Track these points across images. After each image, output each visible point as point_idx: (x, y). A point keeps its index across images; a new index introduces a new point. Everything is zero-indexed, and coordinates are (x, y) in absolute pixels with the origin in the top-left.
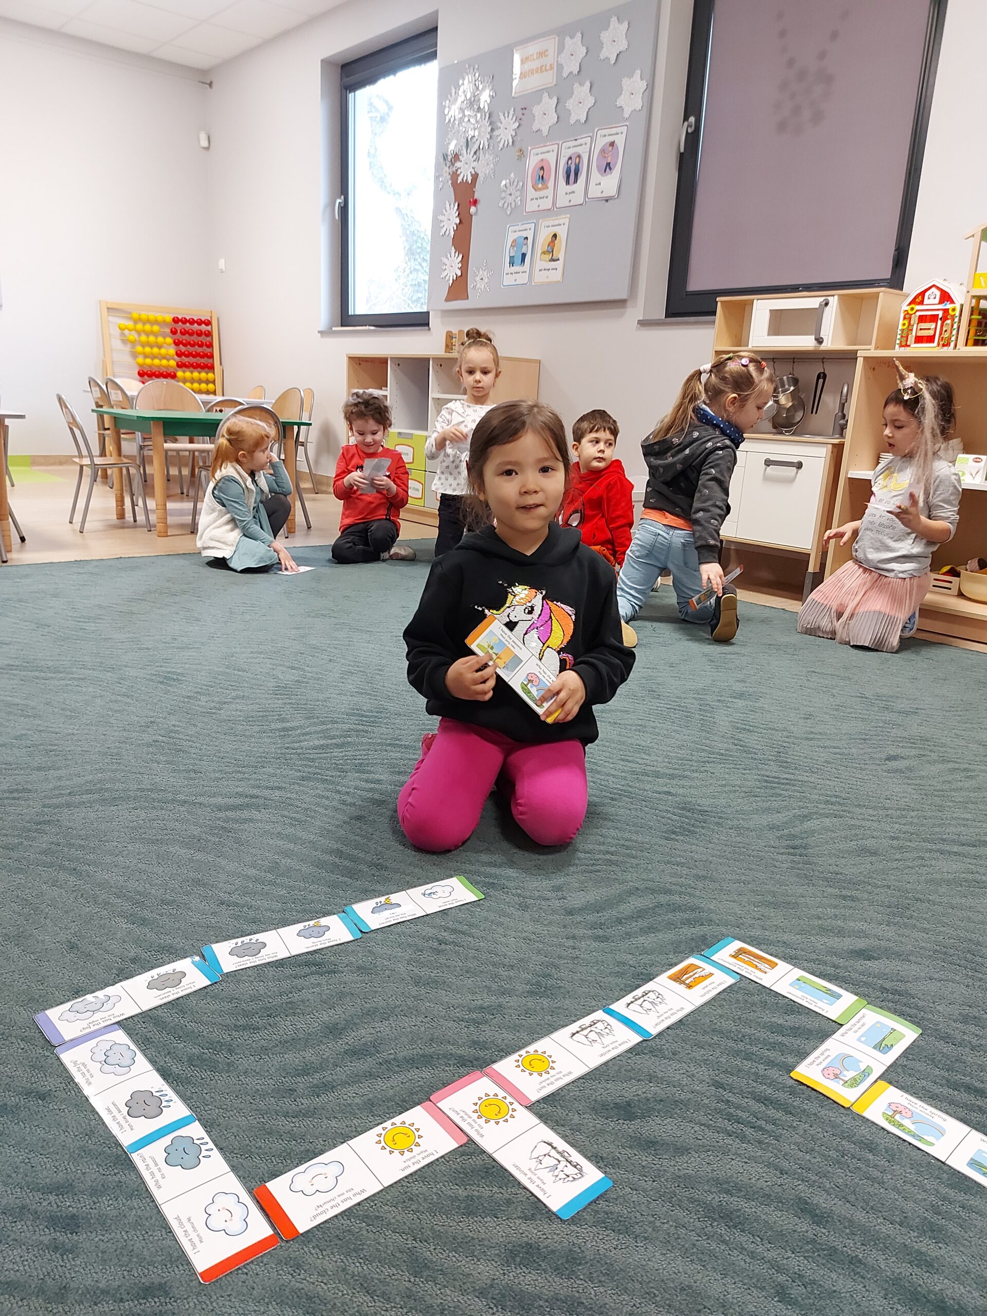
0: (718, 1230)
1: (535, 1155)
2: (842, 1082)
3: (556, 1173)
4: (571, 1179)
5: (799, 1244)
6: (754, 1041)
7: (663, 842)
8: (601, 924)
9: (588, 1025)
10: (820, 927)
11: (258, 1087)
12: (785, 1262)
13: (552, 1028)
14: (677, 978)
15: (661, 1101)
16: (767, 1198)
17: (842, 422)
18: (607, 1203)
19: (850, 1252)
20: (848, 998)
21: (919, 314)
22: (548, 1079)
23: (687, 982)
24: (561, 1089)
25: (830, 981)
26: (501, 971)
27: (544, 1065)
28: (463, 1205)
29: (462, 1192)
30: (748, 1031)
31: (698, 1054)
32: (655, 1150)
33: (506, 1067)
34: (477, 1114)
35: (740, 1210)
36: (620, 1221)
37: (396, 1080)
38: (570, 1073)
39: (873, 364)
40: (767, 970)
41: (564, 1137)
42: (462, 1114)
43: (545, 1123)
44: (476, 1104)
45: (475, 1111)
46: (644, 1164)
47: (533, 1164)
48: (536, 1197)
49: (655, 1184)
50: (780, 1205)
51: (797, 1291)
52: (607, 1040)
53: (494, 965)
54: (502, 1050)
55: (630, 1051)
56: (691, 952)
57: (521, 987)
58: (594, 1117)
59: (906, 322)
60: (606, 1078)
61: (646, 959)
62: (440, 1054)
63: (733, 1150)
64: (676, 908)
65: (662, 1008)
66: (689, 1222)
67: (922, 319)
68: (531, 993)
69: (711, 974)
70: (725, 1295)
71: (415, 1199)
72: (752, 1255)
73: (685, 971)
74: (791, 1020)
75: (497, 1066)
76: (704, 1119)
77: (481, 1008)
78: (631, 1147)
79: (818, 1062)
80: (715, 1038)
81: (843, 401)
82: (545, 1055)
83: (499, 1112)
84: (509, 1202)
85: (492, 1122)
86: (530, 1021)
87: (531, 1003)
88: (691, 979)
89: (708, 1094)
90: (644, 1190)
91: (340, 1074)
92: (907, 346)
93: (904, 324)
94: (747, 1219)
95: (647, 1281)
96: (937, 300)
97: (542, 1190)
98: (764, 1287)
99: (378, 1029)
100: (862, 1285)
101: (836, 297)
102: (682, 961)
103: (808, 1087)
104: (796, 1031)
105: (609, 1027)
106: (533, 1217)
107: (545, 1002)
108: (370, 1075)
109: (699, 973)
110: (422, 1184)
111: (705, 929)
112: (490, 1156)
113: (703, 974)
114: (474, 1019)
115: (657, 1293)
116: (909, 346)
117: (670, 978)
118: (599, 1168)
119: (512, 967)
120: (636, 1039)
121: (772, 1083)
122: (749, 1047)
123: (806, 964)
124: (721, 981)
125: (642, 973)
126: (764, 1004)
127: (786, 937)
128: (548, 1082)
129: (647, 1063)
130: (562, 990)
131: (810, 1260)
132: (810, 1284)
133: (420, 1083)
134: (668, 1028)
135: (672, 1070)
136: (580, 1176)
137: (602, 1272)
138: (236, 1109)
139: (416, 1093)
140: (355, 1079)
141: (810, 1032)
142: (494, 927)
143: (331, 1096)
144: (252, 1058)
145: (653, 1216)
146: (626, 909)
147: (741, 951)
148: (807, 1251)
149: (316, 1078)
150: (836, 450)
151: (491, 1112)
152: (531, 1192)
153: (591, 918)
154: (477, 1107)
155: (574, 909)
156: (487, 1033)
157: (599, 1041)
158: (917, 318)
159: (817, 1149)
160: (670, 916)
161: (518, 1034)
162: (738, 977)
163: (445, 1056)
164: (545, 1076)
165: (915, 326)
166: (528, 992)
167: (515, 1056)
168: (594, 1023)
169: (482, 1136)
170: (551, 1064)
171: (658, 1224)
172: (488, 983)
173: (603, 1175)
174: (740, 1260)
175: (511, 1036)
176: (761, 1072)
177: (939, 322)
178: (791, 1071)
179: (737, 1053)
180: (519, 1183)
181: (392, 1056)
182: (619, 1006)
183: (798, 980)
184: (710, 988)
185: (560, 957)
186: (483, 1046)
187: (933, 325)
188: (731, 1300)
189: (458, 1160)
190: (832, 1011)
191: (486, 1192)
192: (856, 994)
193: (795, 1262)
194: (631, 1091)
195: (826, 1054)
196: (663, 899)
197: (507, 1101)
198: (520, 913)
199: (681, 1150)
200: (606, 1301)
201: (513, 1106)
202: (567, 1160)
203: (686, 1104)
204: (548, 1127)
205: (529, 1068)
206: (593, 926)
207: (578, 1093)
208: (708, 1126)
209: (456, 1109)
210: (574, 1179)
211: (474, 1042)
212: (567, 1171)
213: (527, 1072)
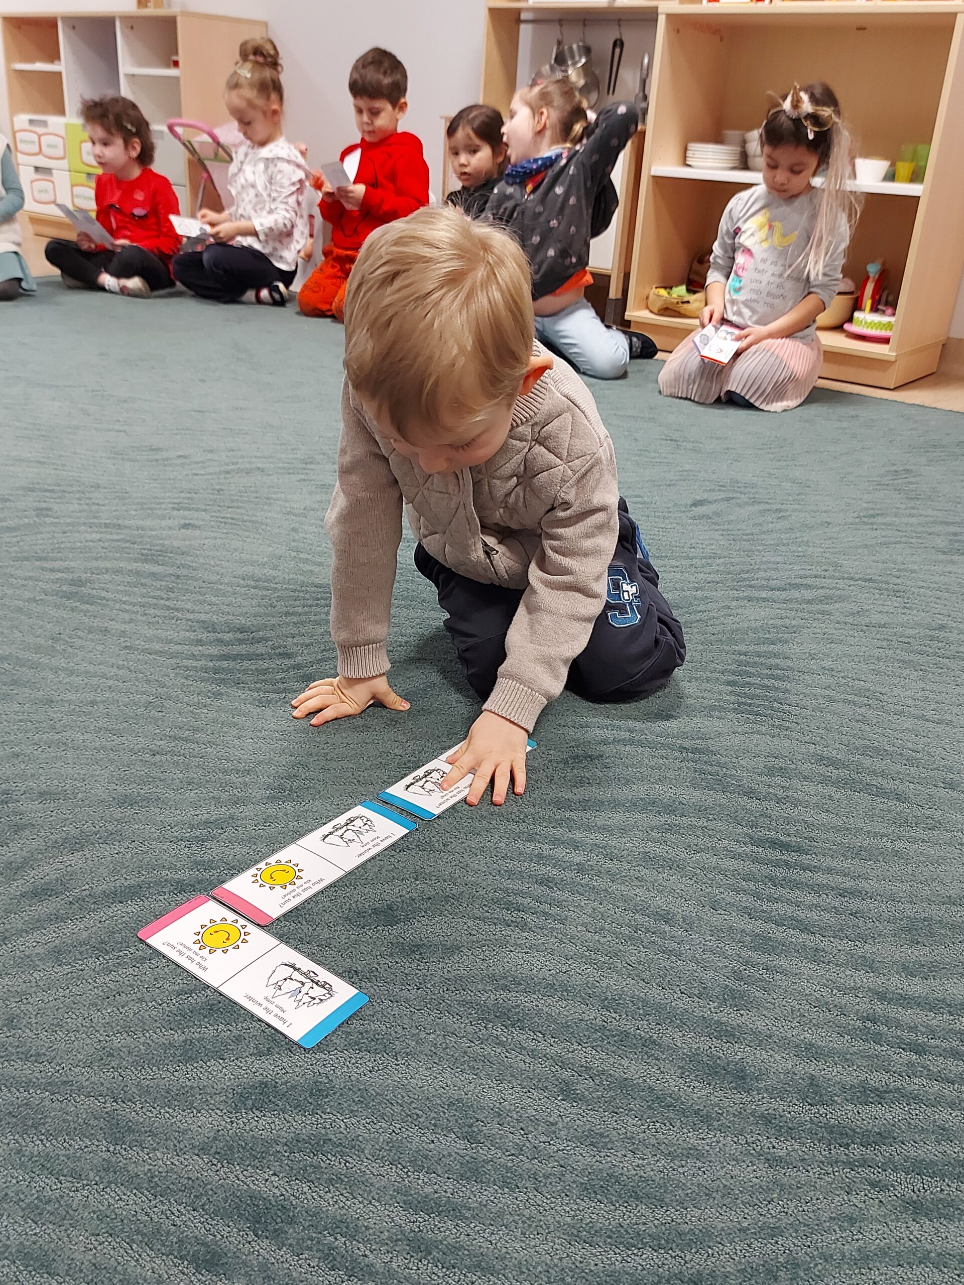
0: (494, 1031)
1: (273, 980)
3: (299, 997)
4: (317, 1001)
5: (586, 1033)
9: (344, 823)
12: (570, 1055)
13: (298, 835)
15: (429, 898)
16: (550, 988)
18: (362, 1022)
19: (643, 1034)
22: (294, 890)
24: (307, 901)
27: (295, 873)
28: (179, 1052)
29: (179, 1037)
32: (421, 954)
33: (240, 883)
34: (199, 945)
35: (518, 1006)
36: (378, 1039)
38: (321, 880)
39: (677, 23)
41: (311, 956)
42: (179, 947)
43: (287, 943)
44: (197, 934)
45: (197, 942)
46: (407, 971)
47: (271, 992)
48: (273, 1028)
49: (419, 991)
50: (565, 994)
51: (583, 1086)
52: (366, 838)
54: (233, 868)
57: (259, 794)
58: (348, 928)
60: (364, 880)
62: (151, 882)
63: (512, 941)
66: (459, 1027)
68: (272, 799)
70: (501, 1103)
71: (115, 1054)
72: (533, 1054)
75: (228, 886)
76: (478, 912)
77: (207, 822)
78: (392, 955)
80: (494, 822)
81: (644, 77)
82: (291, 865)
83: (228, 939)
85: (219, 951)
86: (269, 830)
87: (271, 809)
89: (483, 881)
90: (407, 1000)
94: (527, 1014)
95: (409, 1101)
97: (281, 1019)
98: (546, 1087)
100: (656, 1067)
105: (369, 823)
112: (215, 991)
115: (420, 1113)
118: (353, 984)
128: (293, 894)
129: (412, 858)
131: (599, 1049)
132: (599, 1076)
133: (124, 919)
136: (328, 996)
137: (354, 1101)
139: (119, 931)
140: (38, 924)
148: (595, 1040)
151: (216, 940)
152: (267, 1024)
154: (199, 937)
157: (357, 839)
159: (607, 927)
161: (254, 847)
164: (290, 888)
167: (253, 871)
168: (351, 821)
169: (205, 969)
170: (298, 873)
173: (356, 991)
174: (517, 1061)
176: (546, 853)
180: (253, 1016)
181: (87, 892)
188: (508, 1108)
189: (174, 1001)
193: (582, 1055)
194: (393, 892)
197: (238, 925)
199: (451, 950)
201: (245, 930)
202: (313, 981)
203: (458, 898)
204: (291, 947)
205: (271, 881)
207: (329, 902)
208: (484, 919)
209: (172, 943)
210: (321, 1000)
211: (197, 863)
212: (312, 993)
213: (268, 886)
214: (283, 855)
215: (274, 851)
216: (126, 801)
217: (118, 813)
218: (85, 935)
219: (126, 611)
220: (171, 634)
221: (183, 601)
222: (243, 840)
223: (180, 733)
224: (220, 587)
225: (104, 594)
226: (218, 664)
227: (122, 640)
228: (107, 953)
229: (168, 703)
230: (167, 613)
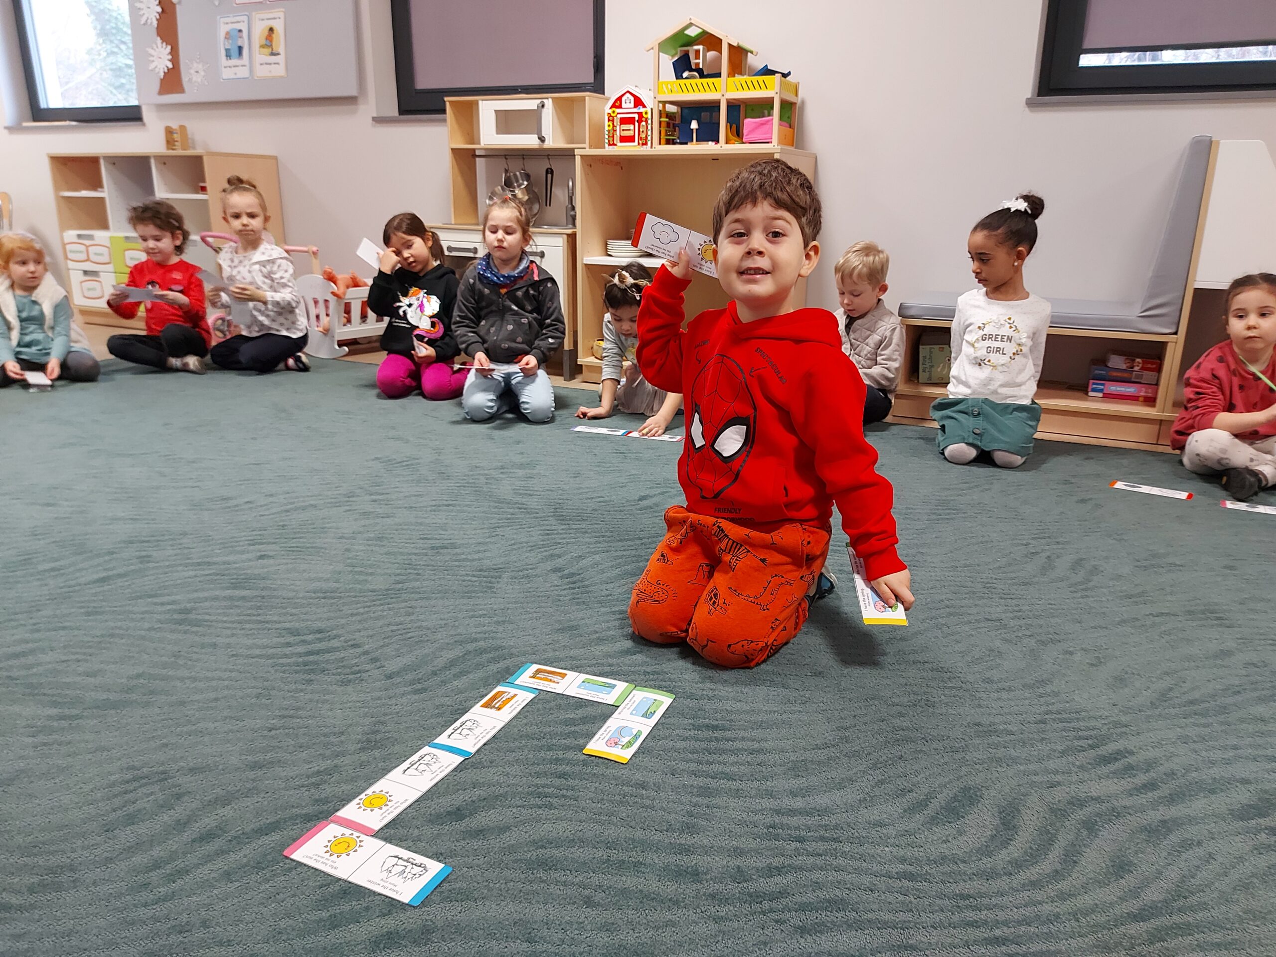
0: (538, 875)
1: (385, 867)
2: (621, 747)
3: (405, 875)
4: (417, 876)
5: (598, 865)
6: (552, 735)
7: (465, 601)
8: (419, 679)
9: (416, 760)
10: (598, 638)
11: (111, 891)
12: (588, 880)
13: (386, 771)
14: (487, 705)
15: (485, 799)
16: (572, 842)
17: (572, 213)
18: (450, 884)
19: (634, 860)
20: (621, 686)
21: (619, 116)
22: (388, 809)
23: (497, 706)
24: (400, 814)
25: (607, 677)
26: (332, 739)
27: (384, 800)
28: (327, 923)
29: (325, 914)
30: (548, 730)
31: (511, 757)
32: (483, 835)
33: (349, 811)
34: (329, 854)
35: (552, 857)
36: (462, 893)
37: (247, 850)
38: (406, 800)
39: (589, 161)
40: (559, 681)
41: (408, 848)
42: (315, 857)
43: (390, 843)
44: (326, 846)
45: (327, 852)
46: (475, 848)
47: (385, 874)
48: (390, 898)
49: (486, 859)
50: (582, 844)
52: (434, 767)
53: (325, 735)
54: (343, 800)
55: (455, 770)
56: (498, 683)
57: (352, 747)
58: (431, 826)
59: (610, 123)
60: (437, 795)
61: (461, 697)
62: (286, 818)
63: (544, 817)
64: (482, 651)
65: (477, 731)
66: (515, 876)
67: (624, 121)
68: (363, 749)
69: (515, 695)
71: (283, 932)
72: (564, 883)
73: (494, 698)
74: (580, 713)
75: (342, 813)
76: (519, 803)
77: (319, 773)
78: (464, 839)
79: (602, 737)
80: (523, 742)
81: (571, 195)
82: (383, 793)
83: (348, 846)
84: (367, 909)
85: (344, 855)
86: (365, 771)
87: (364, 757)
88: (500, 703)
89: (521, 784)
90: (478, 866)
91: (192, 859)
92: (614, 144)
93: (609, 126)
94: (559, 861)
96: (632, 105)
97: (395, 891)
99: (222, 814)
100: (643, 878)
101: (550, 100)
102: (491, 691)
103: (596, 757)
104: (584, 720)
105: (435, 757)
106: (390, 913)
107: (376, 753)
108: (222, 852)
109: (506, 697)
110: (287, 920)
111: (508, 662)
112: (346, 881)
113: (509, 696)
114: (313, 783)
116: (616, 145)
117: (482, 706)
118: (440, 861)
119: (342, 733)
120: (458, 759)
121: (569, 762)
122: (549, 741)
123: (588, 669)
124: (524, 698)
125: (458, 709)
126: (559, 707)
127: (572, 653)
128: (388, 812)
129: (470, 775)
130: (391, 740)
131: (606, 873)
132: (608, 889)
134: (485, 744)
135: (490, 775)
136: (424, 872)
137: (451, 932)
138: (92, 914)
139: (269, 854)
140: (208, 859)
141: (595, 717)
142: (320, 705)
143: (187, 879)
144: (99, 870)
145: (487, 881)
146: (440, 662)
147: (538, 671)
148: (604, 869)
149: (169, 869)
150: (570, 240)
151: (341, 848)
152: (385, 896)
153: (409, 677)
154: (328, 848)
155: (394, 673)
156: (327, 790)
157: (428, 769)
158: (619, 120)
159: (605, 797)
160: (478, 659)
161: (355, 784)
162: (537, 691)
163: (291, 818)
164: (385, 808)
165: (618, 127)
166: (360, 749)
167: (356, 801)
168: (422, 758)
169: (336, 868)
170: (389, 798)
171: (491, 885)
172: (321, 751)
173: (444, 865)
174: (556, 890)
175: (350, 787)
176: (561, 757)
177: (637, 124)
178: (582, 750)
179: (541, 748)
180: (374, 892)
181: (240, 832)
182: (442, 739)
183: (583, 682)
184: (516, 705)
185: (385, 714)
186: (326, 801)
187: (632, 127)
189: (318, 892)
190: (609, 698)
191: (346, 907)
192: (627, 682)
193: (596, 879)
194: (459, 799)
195: (608, 730)
196: (470, 647)
197: (354, 836)
198: (342, 688)
199: (504, 829)
200: (458, 950)
201: (360, 839)
202: (412, 864)
203: (504, 796)
204: (393, 845)
205: (370, 806)
206: (412, 683)
207: (415, 813)
208: (523, 807)
209: (309, 855)
210: (420, 875)
211: (317, 801)
212: (413, 872)
213: (369, 809)
214: (377, 787)
215: (371, 785)
216: (255, 766)
217: (251, 775)
218: (245, 860)
219: (228, 628)
220: (265, 641)
221: (271, 615)
222: (347, 780)
223: (286, 713)
224: (297, 601)
225: (207, 617)
226: (306, 658)
227: (229, 650)
228: (264, 869)
229: (273, 693)
230: (259, 626)
